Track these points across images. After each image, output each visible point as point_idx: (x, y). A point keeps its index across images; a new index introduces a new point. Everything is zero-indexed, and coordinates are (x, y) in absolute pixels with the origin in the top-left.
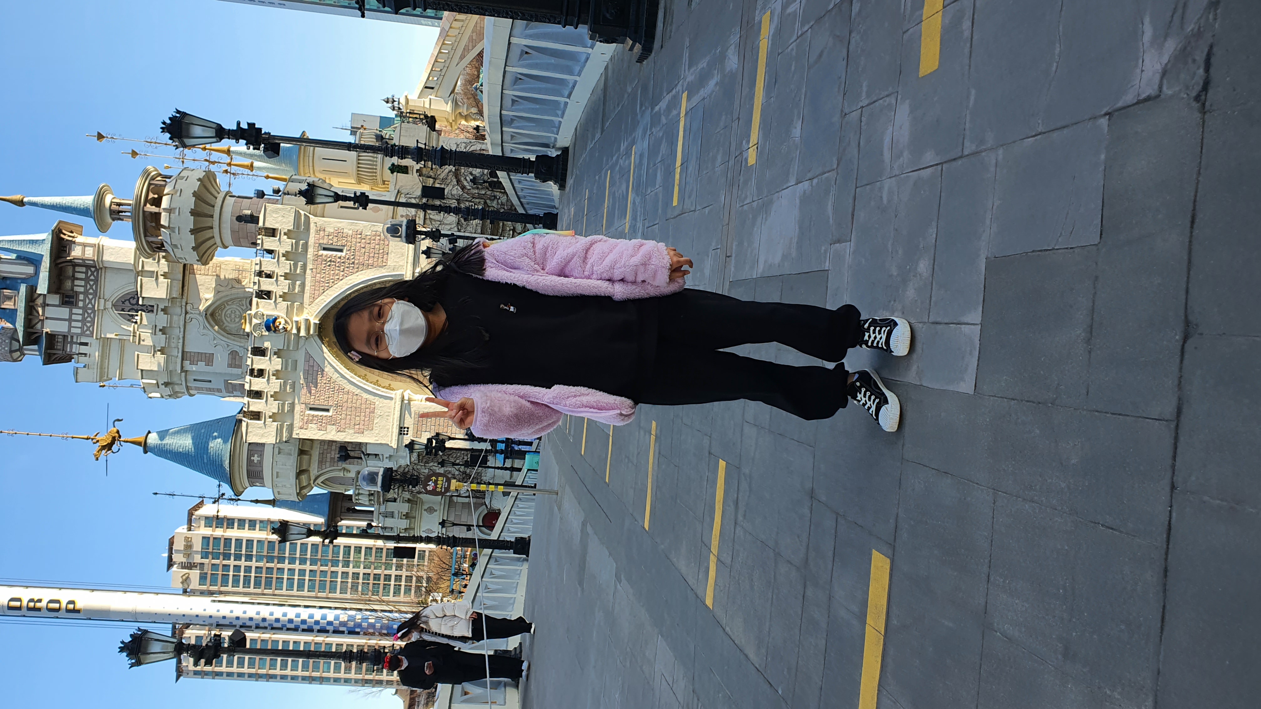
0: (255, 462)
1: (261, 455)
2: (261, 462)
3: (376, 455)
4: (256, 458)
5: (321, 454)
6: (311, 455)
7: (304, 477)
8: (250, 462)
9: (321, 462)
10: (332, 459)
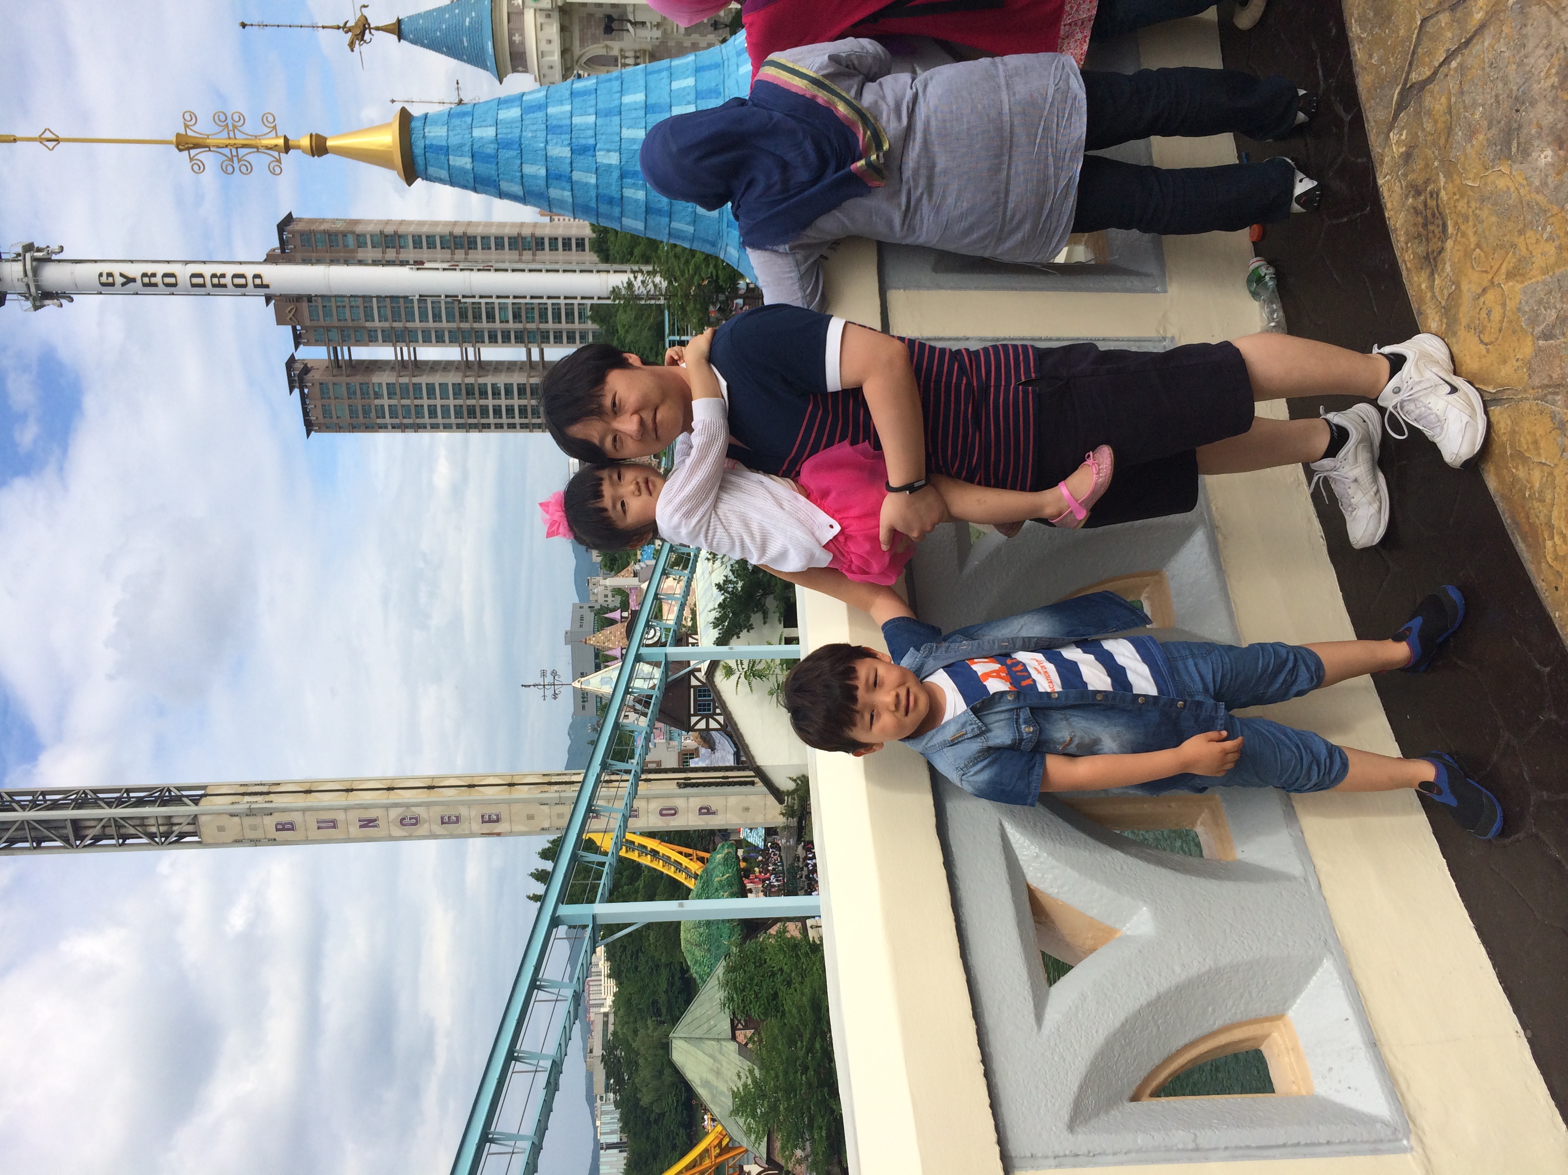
0: (517, 42)
1: (522, 35)
2: (523, 43)
3: (643, 23)
4: (517, 38)
5: (581, 30)
6: (571, 32)
7: (568, 56)
8: (512, 43)
9: (583, 41)
10: (594, 35)
